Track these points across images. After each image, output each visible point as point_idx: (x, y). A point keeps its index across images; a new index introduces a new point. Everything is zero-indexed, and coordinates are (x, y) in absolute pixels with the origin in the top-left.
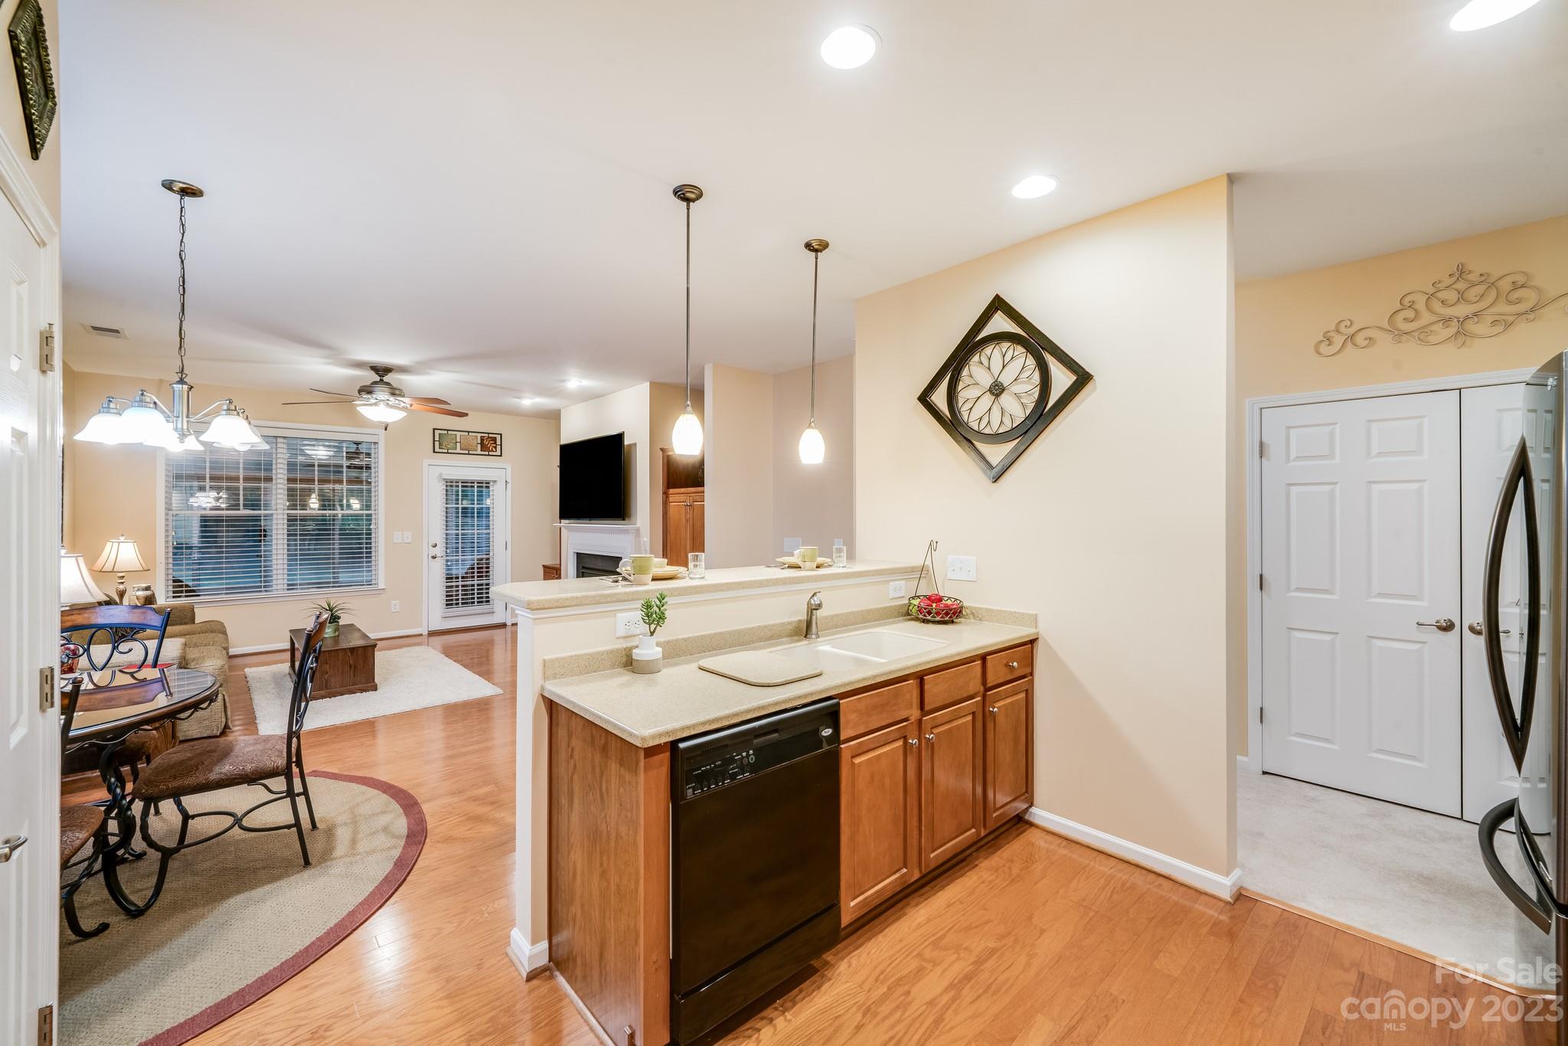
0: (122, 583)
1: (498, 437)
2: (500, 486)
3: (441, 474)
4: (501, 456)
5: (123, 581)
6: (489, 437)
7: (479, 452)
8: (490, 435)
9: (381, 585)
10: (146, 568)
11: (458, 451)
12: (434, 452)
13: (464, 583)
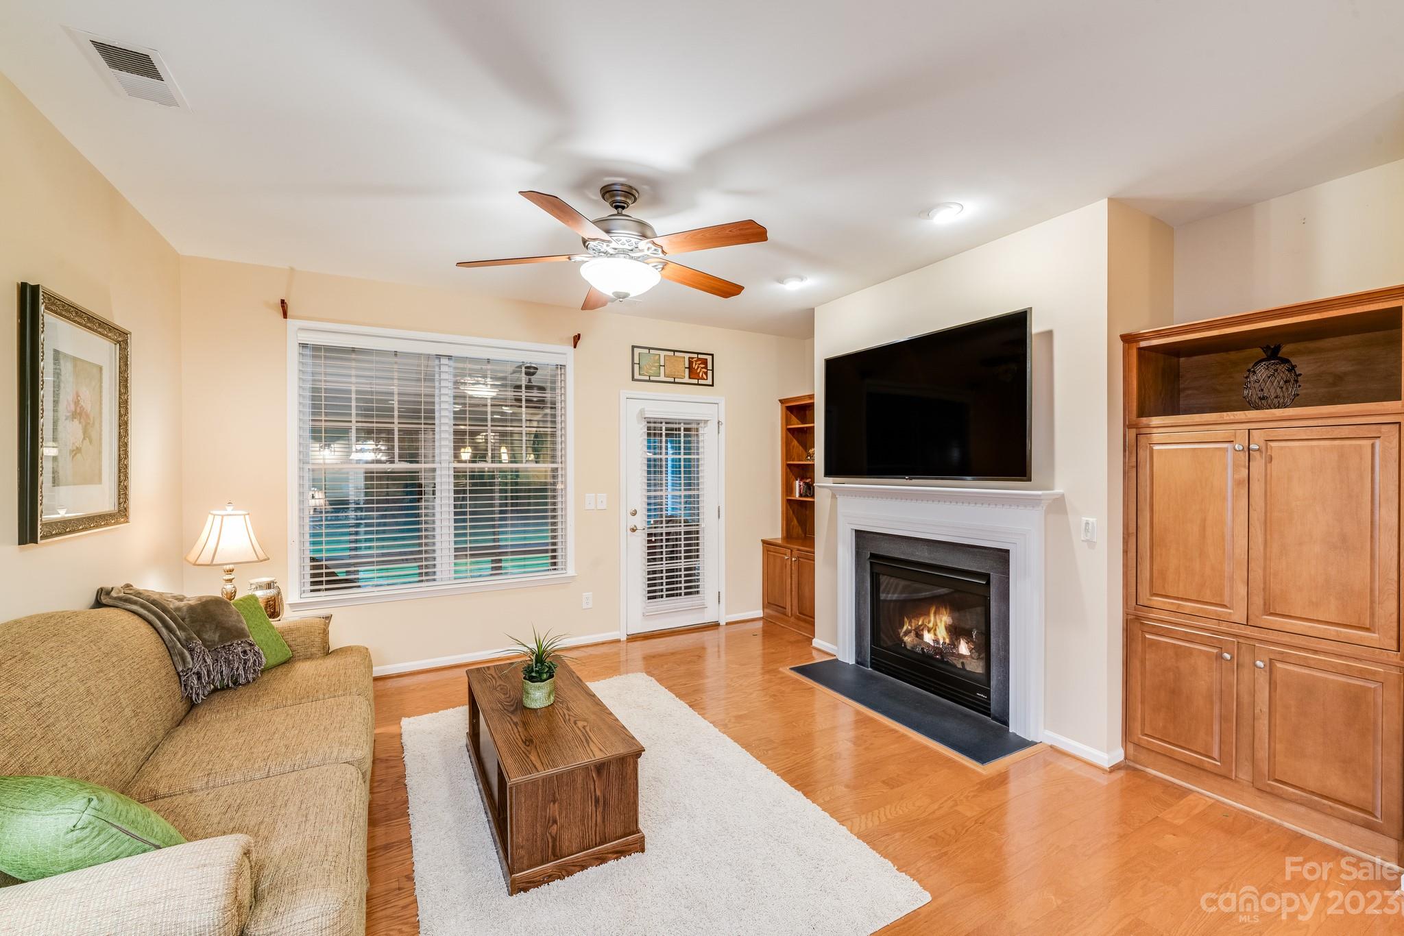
0: (230, 580)
1: (709, 358)
2: (712, 426)
3: (642, 411)
4: (712, 385)
5: (231, 577)
6: (699, 359)
7: (687, 380)
8: (700, 356)
9: (571, 571)
10: (262, 555)
11: (662, 378)
12: (633, 379)
13: (671, 567)
